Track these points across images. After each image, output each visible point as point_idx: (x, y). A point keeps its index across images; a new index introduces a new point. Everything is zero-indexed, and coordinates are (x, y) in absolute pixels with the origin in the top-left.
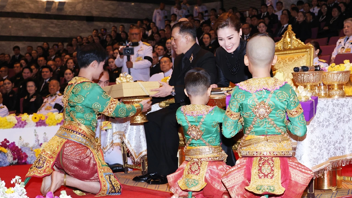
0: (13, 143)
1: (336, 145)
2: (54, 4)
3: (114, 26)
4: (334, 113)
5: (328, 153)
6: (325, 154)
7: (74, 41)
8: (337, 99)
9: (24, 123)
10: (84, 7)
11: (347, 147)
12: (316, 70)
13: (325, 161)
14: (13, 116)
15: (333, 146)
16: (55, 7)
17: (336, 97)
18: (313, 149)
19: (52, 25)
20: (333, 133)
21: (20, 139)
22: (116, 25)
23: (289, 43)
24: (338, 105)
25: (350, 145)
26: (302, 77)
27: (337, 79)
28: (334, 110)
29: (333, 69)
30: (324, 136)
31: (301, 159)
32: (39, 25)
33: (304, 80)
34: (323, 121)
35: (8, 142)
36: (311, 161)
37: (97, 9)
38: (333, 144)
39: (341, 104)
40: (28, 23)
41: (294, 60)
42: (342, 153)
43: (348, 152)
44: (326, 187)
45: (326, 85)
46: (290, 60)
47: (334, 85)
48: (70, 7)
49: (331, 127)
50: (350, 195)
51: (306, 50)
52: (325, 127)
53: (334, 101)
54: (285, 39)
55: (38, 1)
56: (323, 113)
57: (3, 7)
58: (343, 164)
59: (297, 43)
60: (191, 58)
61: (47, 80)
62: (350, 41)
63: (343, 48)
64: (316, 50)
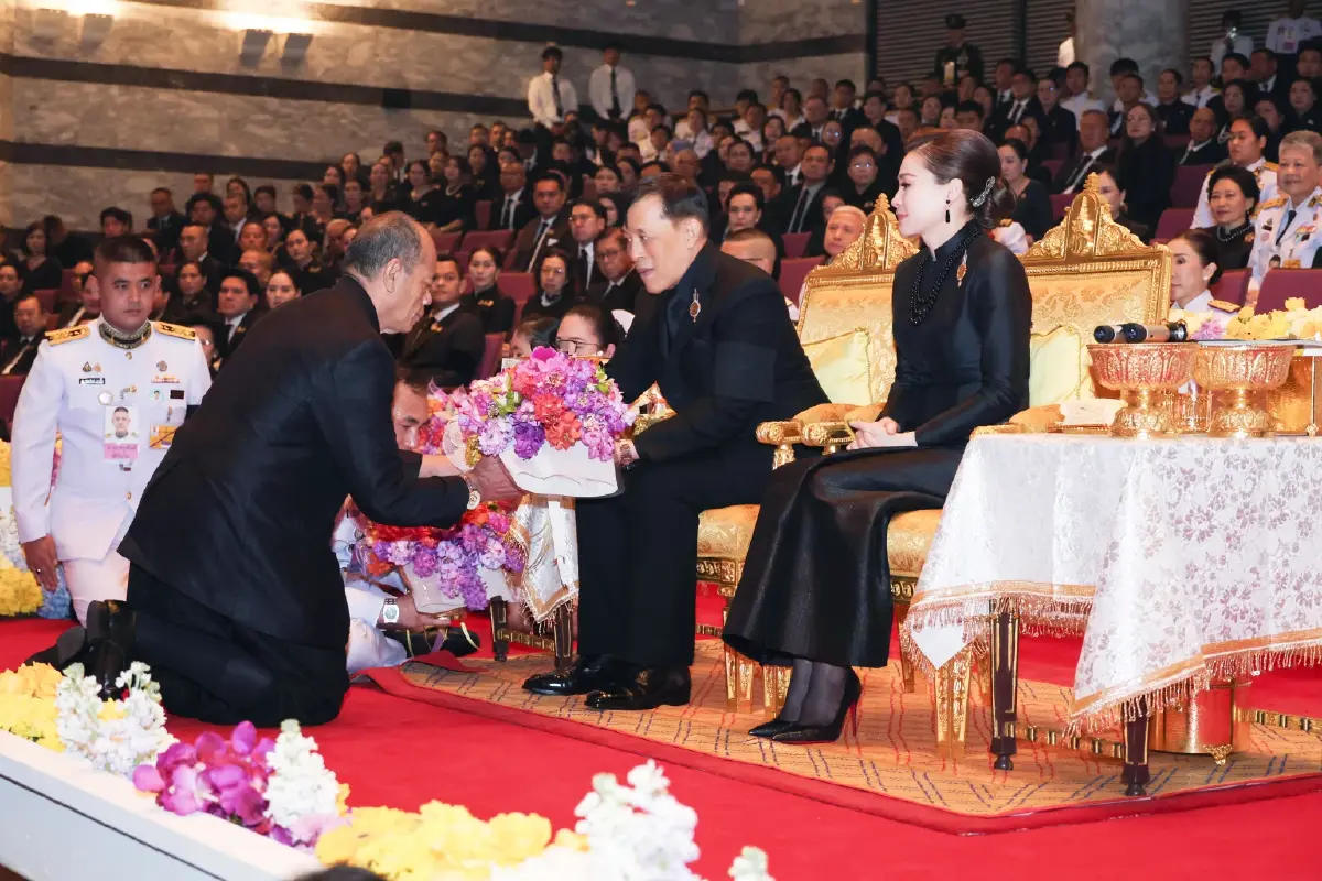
1: (1233, 601)
2: (271, 40)
3: (479, 126)
4: (1230, 492)
5: (1204, 630)
6: (1191, 631)
8: (1242, 442)
10: (377, 55)
11: (1271, 609)
12: (1172, 339)
13: (1189, 657)
15: (1222, 607)
16: (272, 55)
17: (1241, 434)
19: (261, 117)
20: (1223, 561)
22: (488, 121)
23: (1087, 237)
24: (1245, 462)
25: (1282, 605)
26: (1124, 364)
27: (1247, 373)
28: (1228, 480)
29: (1246, 328)
30: (1191, 570)
31: (1106, 645)
32: (214, 114)
33: (1127, 372)
34: (1188, 519)
36: (1141, 654)
37: (422, 63)
38: (1221, 597)
39: (1257, 461)
40: (178, 106)
41: (1104, 295)
42: (1253, 629)
43: (1271, 628)
44: (1193, 747)
45: (1207, 392)
46: (1088, 296)
47: (1233, 394)
48: (328, 53)
49: (1218, 536)
50: (1274, 776)
51: (1146, 264)
52: (1194, 538)
53: (1234, 450)
54: (1074, 222)
55: (216, 30)
56: (1191, 488)
57: (92, 45)
58: (1255, 669)
59: (1118, 236)
60: (696, 307)
61: (236, 322)
62: (1301, 227)
63: (1276, 258)
64: (1205, 264)
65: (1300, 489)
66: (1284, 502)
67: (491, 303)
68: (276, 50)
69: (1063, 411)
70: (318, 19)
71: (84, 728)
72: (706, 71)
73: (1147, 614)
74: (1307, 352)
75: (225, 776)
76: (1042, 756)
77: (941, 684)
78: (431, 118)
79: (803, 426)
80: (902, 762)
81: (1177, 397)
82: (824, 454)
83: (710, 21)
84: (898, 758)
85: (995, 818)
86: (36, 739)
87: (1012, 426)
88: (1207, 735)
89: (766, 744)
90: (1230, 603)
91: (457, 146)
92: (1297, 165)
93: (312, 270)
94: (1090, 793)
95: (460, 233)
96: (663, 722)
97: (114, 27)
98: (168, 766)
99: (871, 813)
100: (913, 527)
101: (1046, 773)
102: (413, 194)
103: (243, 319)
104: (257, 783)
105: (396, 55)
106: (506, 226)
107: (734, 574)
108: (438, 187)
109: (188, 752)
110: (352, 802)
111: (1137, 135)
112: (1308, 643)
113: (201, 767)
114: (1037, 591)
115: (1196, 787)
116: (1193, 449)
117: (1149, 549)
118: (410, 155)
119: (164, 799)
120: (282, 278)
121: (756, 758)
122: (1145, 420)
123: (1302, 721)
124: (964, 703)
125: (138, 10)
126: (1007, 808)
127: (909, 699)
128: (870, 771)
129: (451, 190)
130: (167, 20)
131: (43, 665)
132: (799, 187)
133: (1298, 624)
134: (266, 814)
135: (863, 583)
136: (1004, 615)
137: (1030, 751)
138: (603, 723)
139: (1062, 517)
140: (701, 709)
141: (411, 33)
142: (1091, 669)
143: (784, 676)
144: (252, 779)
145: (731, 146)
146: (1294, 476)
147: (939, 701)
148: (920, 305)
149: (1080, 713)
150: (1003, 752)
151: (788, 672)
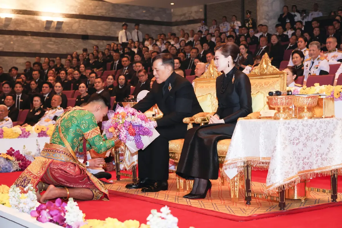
0: (18, 151)
1: (305, 160)
2: (53, 23)
4: (304, 133)
5: (298, 168)
6: (295, 169)
7: (69, 57)
8: (306, 120)
9: (28, 134)
10: (80, 26)
11: (315, 162)
12: (288, 94)
13: (295, 175)
14: (19, 127)
15: (302, 162)
16: (53, 27)
17: (306, 118)
19: (51, 43)
20: (302, 150)
21: (24, 148)
23: (265, 69)
24: (307, 125)
25: (317, 161)
26: (276, 101)
27: (307, 103)
28: (303, 130)
29: (305, 91)
30: (295, 153)
31: (274, 172)
32: (39, 42)
33: (277, 103)
34: (293, 140)
35: (14, 150)
37: (91, 28)
38: (302, 159)
39: (310, 125)
40: (29, 40)
41: (270, 84)
42: (310, 167)
43: (315, 167)
44: (296, 197)
45: (297, 108)
46: (265, 84)
47: (304, 108)
48: (67, 26)
49: (301, 144)
50: (317, 204)
51: (280, 75)
52: (295, 144)
53: (304, 122)
54: (262, 65)
55: (39, 21)
56: (294, 132)
57: (6, 25)
58: (311, 177)
59: (273, 69)
60: (170, 88)
61: (47, 95)
62: (316, 65)
63: (310, 74)
64: (293, 75)
65: (321, 131)
66: (317, 135)
67: (112, 89)
68: (54, 26)
69: (261, 113)
70: (65, 17)
71: (17, 201)
72: (164, 29)
73: (284, 164)
74: (322, 97)
75: (54, 213)
76: (258, 201)
77: (232, 183)
78: (94, 42)
79: (195, 118)
80: (223, 203)
81: (290, 109)
82: (201, 125)
83: (164, 16)
84: (222, 202)
85: (248, 217)
86: (3, 204)
87: (248, 117)
88: (299, 194)
89: (188, 200)
90: (304, 161)
91: (101, 49)
92: (313, 50)
93: (65, 81)
94: (271, 210)
95: (102, 71)
96: (161, 195)
97: (12, 20)
98: (39, 210)
99: (216, 216)
100: (224, 144)
101: (259, 205)
102: (90, 62)
103: (49, 95)
104: (62, 214)
105: (85, 26)
106: (115, 69)
107: (178, 156)
108: (97, 60)
109: (44, 207)
110: (86, 218)
111: (274, 43)
112: (324, 170)
113: (48, 210)
114: (256, 159)
115: (297, 208)
116: (294, 122)
117: (284, 148)
118: (89, 52)
119: (38, 219)
120: (58, 84)
121: (186, 204)
122: (282, 115)
123: (323, 190)
124: (238, 188)
125: (18, 16)
126: (250, 214)
127: (223, 187)
128: (215, 206)
129: (100, 60)
130: (26, 18)
131: (4, 185)
132: (190, 58)
133: (321, 166)
134: (65, 222)
135: (211, 158)
136: (247, 165)
137: (255, 200)
138: (146, 196)
139: (261, 140)
140: (171, 191)
141: (88, 20)
142: (270, 179)
143: (192, 182)
144: (61, 213)
145: (171, 47)
146: (320, 128)
147: (231, 188)
148: (223, 88)
149: (268, 189)
150: (248, 200)
151: (193, 181)
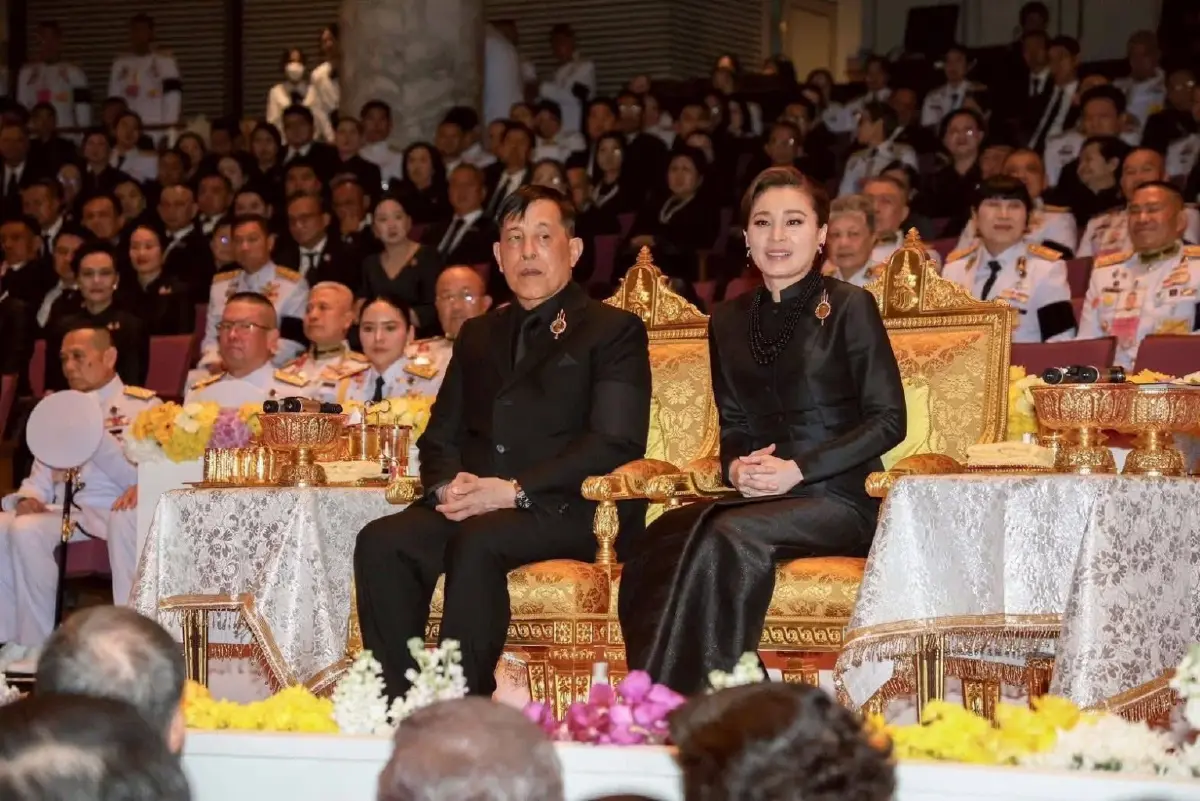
12: (1114, 381)
17: (1154, 474)
18: (1118, 635)
24: (1175, 497)
36: (1117, 673)
46: (921, 350)
49: (1156, 569)
52: (1140, 567)
56: (1138, 521)
60: (559, 326)
107: (572, 634)
122: (1082, 455)
